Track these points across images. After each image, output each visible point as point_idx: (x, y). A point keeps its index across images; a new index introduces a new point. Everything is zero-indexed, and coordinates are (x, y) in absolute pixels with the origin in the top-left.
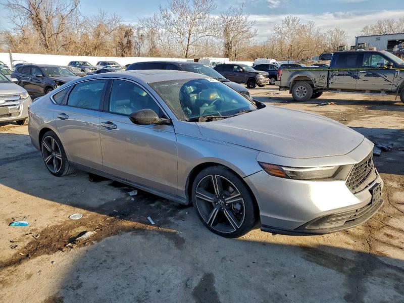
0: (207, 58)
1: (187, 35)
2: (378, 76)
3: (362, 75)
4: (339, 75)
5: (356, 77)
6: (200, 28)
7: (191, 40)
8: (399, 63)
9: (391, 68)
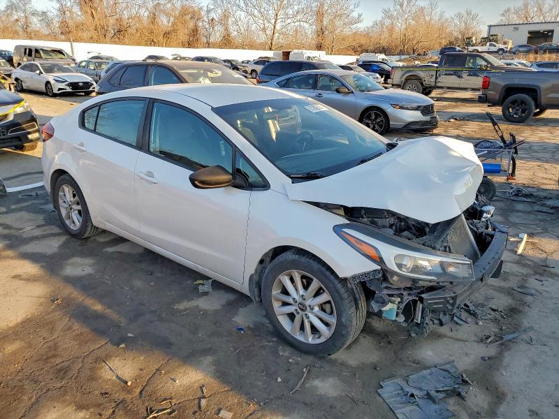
0: (300, 51)
1: (273, 21)
2: (478, 76)
3: (465, 75)
4: (446, 74)
5: (460, 77)
6: (290, 12)
7: (278, 27)
8: (496, 65)
9: (488, 69)
